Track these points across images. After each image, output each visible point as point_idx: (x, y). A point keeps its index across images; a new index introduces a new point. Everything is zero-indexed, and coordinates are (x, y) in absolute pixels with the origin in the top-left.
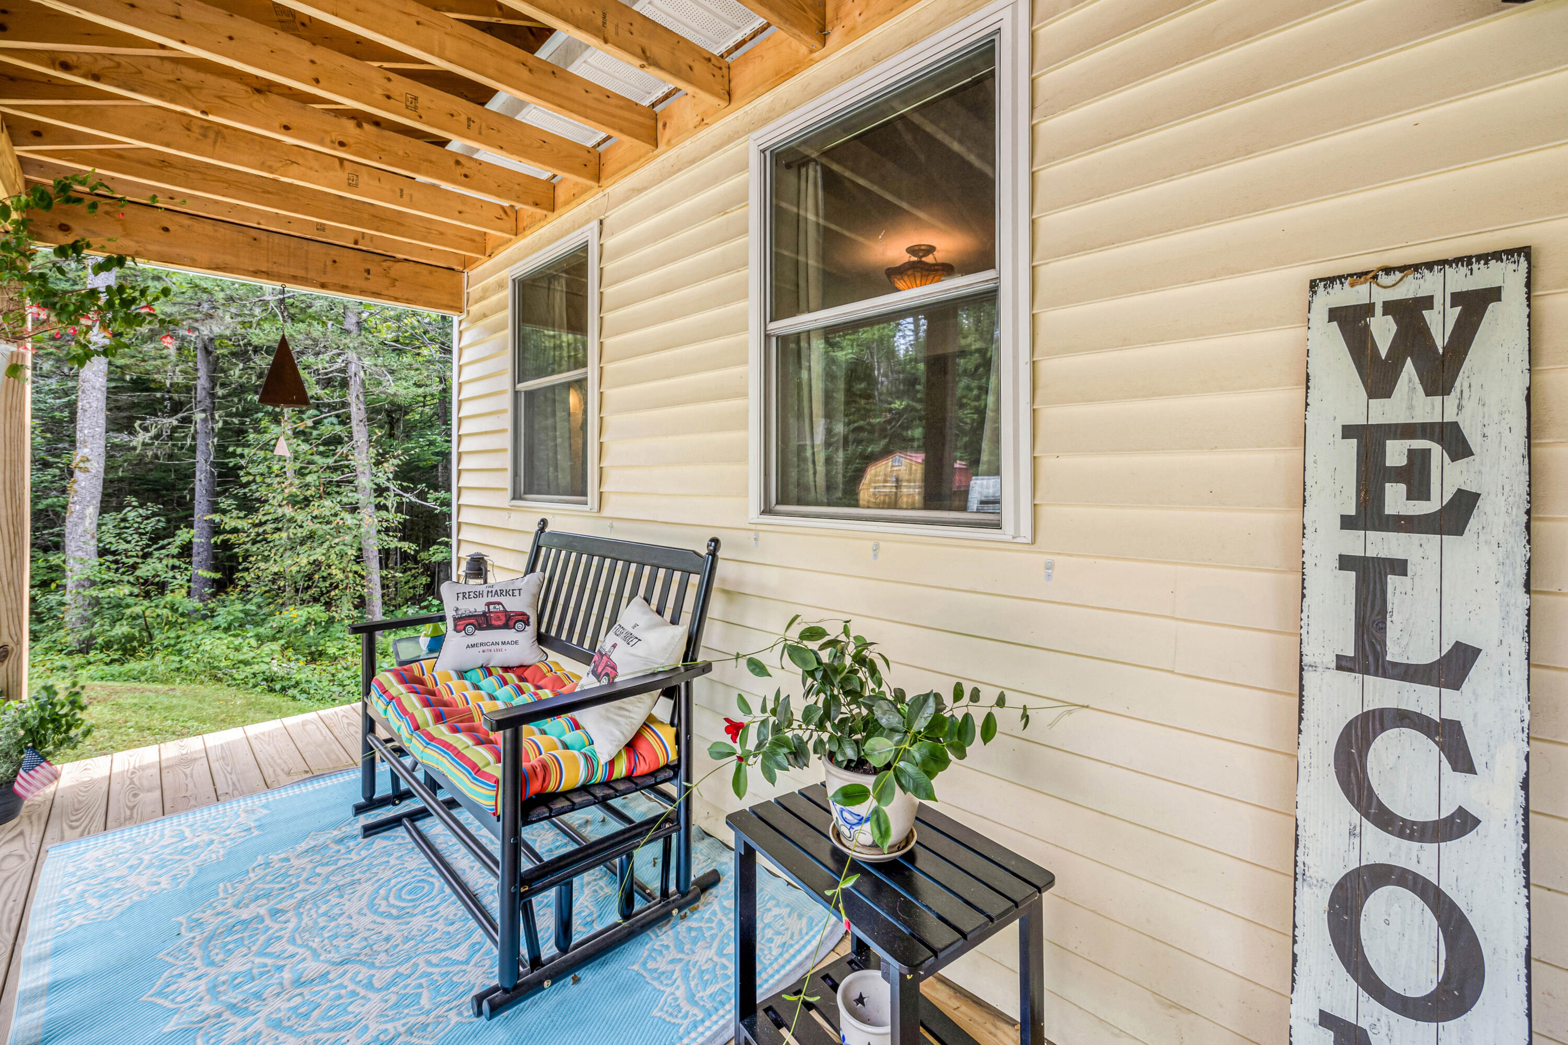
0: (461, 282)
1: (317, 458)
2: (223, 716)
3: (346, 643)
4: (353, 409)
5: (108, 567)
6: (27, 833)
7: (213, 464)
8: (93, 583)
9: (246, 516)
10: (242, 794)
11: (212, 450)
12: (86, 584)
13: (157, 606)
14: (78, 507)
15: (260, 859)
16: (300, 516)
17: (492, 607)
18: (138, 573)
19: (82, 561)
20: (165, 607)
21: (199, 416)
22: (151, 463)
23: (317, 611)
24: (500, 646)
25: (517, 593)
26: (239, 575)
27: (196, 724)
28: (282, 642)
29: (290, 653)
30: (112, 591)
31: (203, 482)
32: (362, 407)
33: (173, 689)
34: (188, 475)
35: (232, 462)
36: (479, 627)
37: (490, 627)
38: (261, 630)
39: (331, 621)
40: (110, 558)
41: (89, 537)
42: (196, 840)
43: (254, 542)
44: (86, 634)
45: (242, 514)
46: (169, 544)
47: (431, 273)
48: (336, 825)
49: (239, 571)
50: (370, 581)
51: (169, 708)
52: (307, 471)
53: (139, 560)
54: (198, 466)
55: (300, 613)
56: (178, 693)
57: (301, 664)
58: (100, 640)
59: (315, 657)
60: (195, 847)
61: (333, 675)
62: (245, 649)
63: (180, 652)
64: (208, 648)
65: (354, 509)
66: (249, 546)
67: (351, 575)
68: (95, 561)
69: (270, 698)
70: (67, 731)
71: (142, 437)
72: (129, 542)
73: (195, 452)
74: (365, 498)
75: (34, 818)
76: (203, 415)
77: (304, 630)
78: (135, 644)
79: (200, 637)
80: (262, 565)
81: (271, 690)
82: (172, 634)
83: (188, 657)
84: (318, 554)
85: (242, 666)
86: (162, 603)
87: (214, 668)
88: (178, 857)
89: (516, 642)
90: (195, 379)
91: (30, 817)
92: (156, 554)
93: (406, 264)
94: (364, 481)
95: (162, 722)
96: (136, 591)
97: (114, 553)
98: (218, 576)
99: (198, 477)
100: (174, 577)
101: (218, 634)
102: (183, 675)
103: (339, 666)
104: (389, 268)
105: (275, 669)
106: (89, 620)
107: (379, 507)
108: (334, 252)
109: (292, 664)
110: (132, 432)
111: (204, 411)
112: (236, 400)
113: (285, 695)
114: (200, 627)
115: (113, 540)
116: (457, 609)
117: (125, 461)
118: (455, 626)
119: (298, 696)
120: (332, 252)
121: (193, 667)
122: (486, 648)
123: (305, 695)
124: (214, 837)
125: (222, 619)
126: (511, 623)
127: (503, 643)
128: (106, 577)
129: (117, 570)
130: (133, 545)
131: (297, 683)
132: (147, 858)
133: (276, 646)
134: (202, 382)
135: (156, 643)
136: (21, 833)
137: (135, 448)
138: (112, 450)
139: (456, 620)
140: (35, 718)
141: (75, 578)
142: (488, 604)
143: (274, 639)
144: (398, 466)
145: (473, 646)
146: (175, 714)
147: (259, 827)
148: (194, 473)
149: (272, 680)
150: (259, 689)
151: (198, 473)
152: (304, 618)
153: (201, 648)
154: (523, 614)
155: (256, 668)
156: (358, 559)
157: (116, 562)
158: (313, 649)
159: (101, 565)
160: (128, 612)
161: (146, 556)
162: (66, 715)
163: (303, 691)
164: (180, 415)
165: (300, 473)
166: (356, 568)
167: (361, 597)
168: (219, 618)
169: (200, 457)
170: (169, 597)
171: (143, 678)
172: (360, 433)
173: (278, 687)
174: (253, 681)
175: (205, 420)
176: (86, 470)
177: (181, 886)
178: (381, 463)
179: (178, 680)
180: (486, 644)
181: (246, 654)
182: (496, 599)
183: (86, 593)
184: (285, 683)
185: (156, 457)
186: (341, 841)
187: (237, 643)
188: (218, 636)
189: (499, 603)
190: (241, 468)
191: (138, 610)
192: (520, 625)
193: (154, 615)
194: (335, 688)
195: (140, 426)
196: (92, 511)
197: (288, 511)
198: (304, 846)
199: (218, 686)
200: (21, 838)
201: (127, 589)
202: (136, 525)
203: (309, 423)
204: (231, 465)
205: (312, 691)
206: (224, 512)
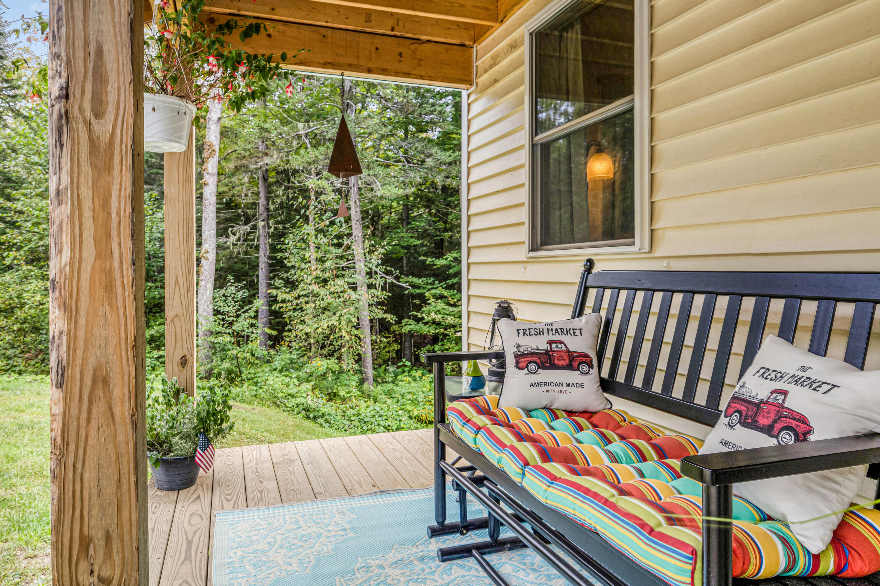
0: (470, 57)
1: (331, 248)
2: (282, 432)
3: (351, 389)
4: (353, 212)
5: (219, 324)
6: (202, 498)
7: (270, 258)
8: (212, 333)
9: (290, 291)
10: (332, 496)
11: (268, 247)
12: (208, 334)
13: (244, 352)
14: (203, 283)
15: (360, 562)
16: (323, 292)
17: (554, 346)
18: (234, 327)
19: (207, 319)
20: (248, 352)
21: (261, 224)
22: (237, 257)
23: (332, 363)
24: (565, 388)
25: (578, 332)
26: (286, 334)
27: (268, 435)
28: (312, 383)
29: (317, 392)
30: (220, 339)
31: (264, 270)
32: (358, 210)
33: (254, 409)
34: (255, 267)
35: (279, 255)
36: (542, 366)
37: (553, 366)
38: (300, 374)
39: (341, 372)
40: (220, 317)
41: (209, 303)
42: (309, 530)
43: (295, 310)
44: (209, 366)
45: (287, 290)
46: (250, 309)
47: (447, 50)
48: (413, 542)
49: (285, 331)
50: (364, 343)
51: (253, 421)
52: (326, 259)
53: (235, 319)
54: (260, 259)
55: (323, 363)
56: (257, 412)
57: (324, 401)
58: (216, 371)
59: (332, 396)
60: (310, 536)
61: (344, 412)
62: (292, 386)
63: (256, 383)
64: (271, 383)
65: (354, 287)
66: (291, 313)
67: (353, 337)
68: (212, 318)
69: (307, 423)
70: (221, 424)
71: (233, 239)
72: (229, 306)
73: (258, 250)
74: (360, 279)
75: (204, 487)
76: (263, 223)
77: (324, 376)
78: (233, 375)
79: (267, 374)
80: (300, 327)
81: (308, 418)
82: (252, 371)
83: (261, 388)
84: (334, 321)
85: (290, 398)
86: (247, 349)
87: (275, 397)
88: (300, 543)
89: (581, 385)
90: (258, 200)
91: (202, 486)
92: (243, 315)
93: (429, 45)
94: (361, 266)
95: (250, 430)
96: (233, 340)
97: (223, 314)
98: (275, 333)
99: (260, 267)
100: (252, 333)
101: (276, 374)
102: (258, 400)
103: (348, 406)
104: (416, 49)
105: (310, 402)
106: (210, 358)
107: (370, 286)
108: (377, 40)
109: (320, 400)
110: (228, 236)
111: (263, 220)
112: (280, 212)
113: (316, 423)
114: (267, 368)
115: (221, 304)
116: (518, 346)
117: (223, 256)
118: (517, 363)
119: (324, 425)
120: (375, 41)
121: (263, 395)
122: (549, 388)
123: (328, 424)
124: (322, 531)
125: (278, 363)
126: (575, 364)
127: (568, 385)
128: (218, 329)
129: (223, 325)
130: (230, 309)
131: (323, 415)
132: (279, 538)
133: (309, 386)
134: (262, 201)
135: (244, 376)
136: (199, 497)
137: (228, 248)
138: (219, 247)
139: (518, 357)
140: (204, 410)
141: (204, 329)
142: (550, 343)
143: (308, 381)
144: (384, 254)
145: (537, 385)
146: (257, 426)
147: (353, 529)
148: (258, 264)
149: (308, 411)
150: (300, 416)
151: (260, 264)
152: (325, 367)
153: (268, 382)
154: (586, 355)
155: (298, 400)
156: (357, 327)
157: (223, 320)
158: (330, 391)
159: (215, 321)
160: (229, 353)
161: (238, 316)
162: (220, 411)
163: (327, 421)
164: (251, 224)
165: (321, 260)
166: (356, 332)
167: (359, 355)
168: (276, 363)
169: (262, 253)
170: (250, 345)
171: (238, 399)
172: (357, 231)
173: (312, 416)
174: (296, 409)
175: (264, 227)
176: (207, 259)
177: (307, 572)
178: (373, 251)
179: (256, 403)
180: (550, 384)
181: (293, 390)
182: (557, 337)
183: (209, 339)
184: (316, 414)
185: (239, 253)
186: (422, 559)
187: (287, 381)
188: (276, 375)
189: (561, 342)
190: (286, 258)
191: (234, 352)
192: (584, 367)
193: (243, 357)
194: (345, 422)
195: (231, 232)
196: (210, 285)
197: (315, 288)
198: (392, 557)
199: (277, 410)
200: (198, 501)
201: (228, 339)
202: (233, 295)
203: (327, 223)
204: (279, 257)
205: (332, 422)
206: (277, 288)
